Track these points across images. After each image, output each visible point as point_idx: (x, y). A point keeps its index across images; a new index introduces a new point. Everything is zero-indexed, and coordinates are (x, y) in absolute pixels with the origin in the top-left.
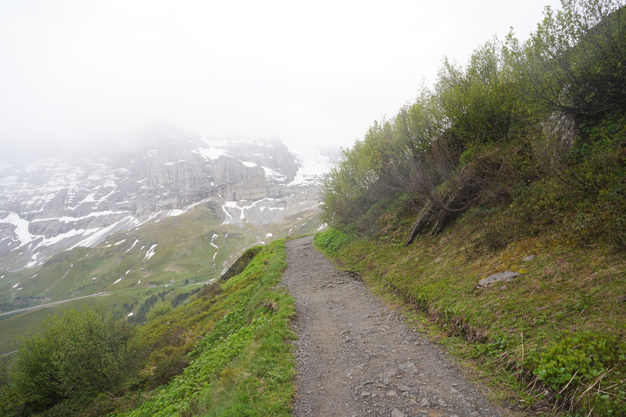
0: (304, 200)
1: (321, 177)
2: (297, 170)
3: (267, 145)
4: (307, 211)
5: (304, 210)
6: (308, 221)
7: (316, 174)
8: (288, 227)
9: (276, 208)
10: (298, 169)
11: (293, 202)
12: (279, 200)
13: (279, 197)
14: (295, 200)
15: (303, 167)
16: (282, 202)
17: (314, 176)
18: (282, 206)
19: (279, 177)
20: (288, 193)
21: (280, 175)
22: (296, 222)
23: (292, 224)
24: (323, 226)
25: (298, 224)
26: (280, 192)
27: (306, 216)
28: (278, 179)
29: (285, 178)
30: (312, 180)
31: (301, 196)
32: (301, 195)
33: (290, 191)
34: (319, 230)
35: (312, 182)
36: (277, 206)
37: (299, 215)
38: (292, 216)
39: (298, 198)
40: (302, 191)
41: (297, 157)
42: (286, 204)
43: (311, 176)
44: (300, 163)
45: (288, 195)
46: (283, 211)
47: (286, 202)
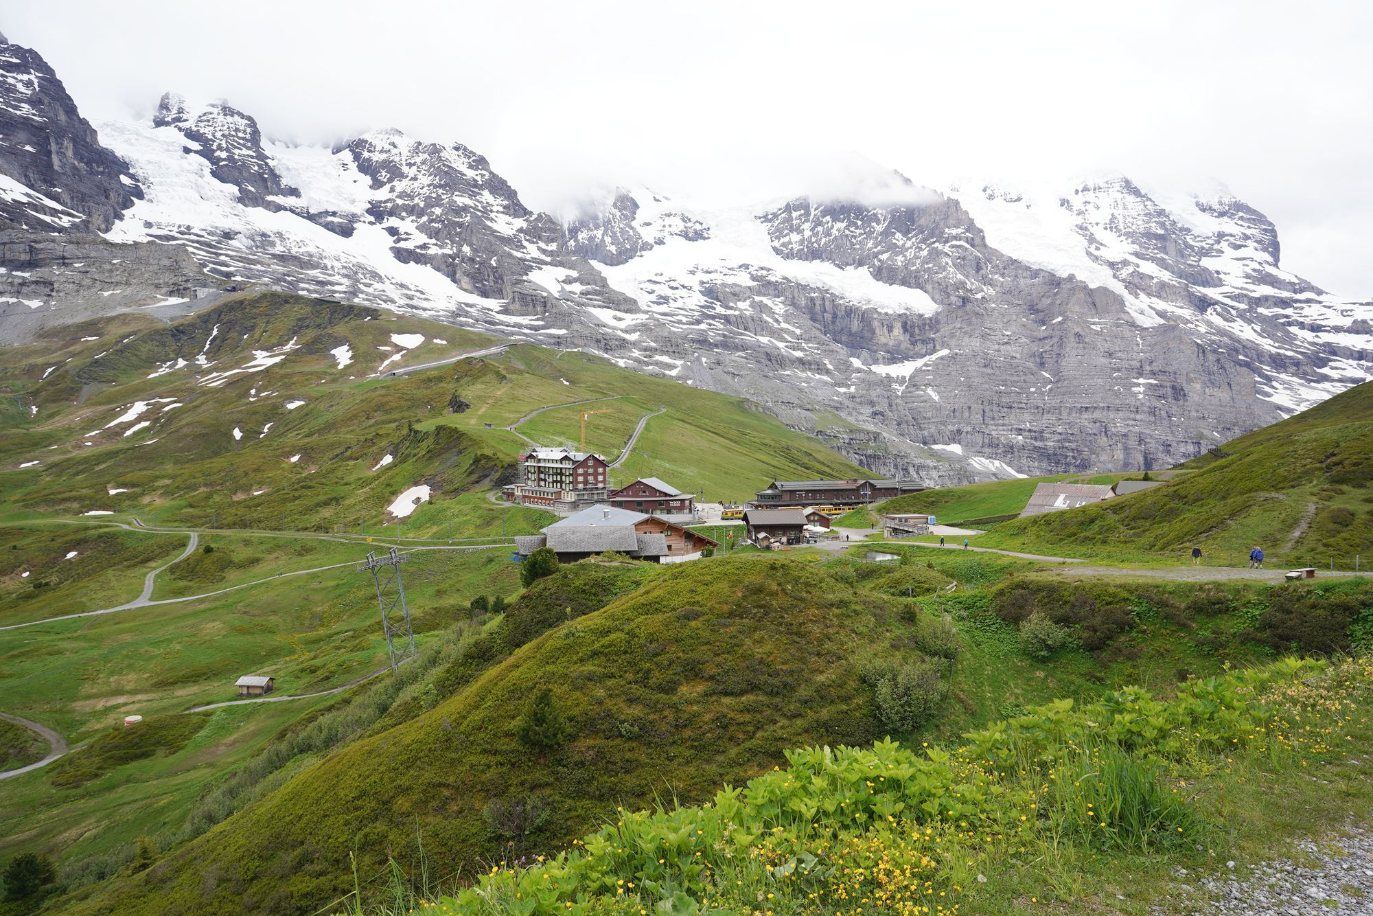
0: (117, 284)
1: (204, 233)
2: (127, 204)
3: (17, 108)
4: (123, 319)
5: (113, 314)
6: (119, 346)
7: (187, 223)
8: (40, 360)
9: (15, 300)
10: (133, 204)
11: (80, 285)
12: (27, 275)
13: (30, 265)
14: (87, 282)
15: (151, 201)
16: (36, 283)
17: (182, 229)
18: (35, 295)
19: (54, 212)
20: (64, 258)
21: (59, 207)
22: (75, 348)
23: (59, 353)
25: (81, 352)
26: (32, 250)
27: (115, 331)
28: (48, 219)
29: (77, 220)
30: (174, 238)
31: (111, 271)
32: (108, 267)
34: (150, 376)
36: (19, 292)
37: (91, 327)
38: (65, 328)
39: (96, 276)
40: (115, 257)
41: (134, 167)
42: (52, 291)
43: (171, 228)
44: (142, 187)
45: (64, 264)
46: (38, 310)
47: (51, 284)
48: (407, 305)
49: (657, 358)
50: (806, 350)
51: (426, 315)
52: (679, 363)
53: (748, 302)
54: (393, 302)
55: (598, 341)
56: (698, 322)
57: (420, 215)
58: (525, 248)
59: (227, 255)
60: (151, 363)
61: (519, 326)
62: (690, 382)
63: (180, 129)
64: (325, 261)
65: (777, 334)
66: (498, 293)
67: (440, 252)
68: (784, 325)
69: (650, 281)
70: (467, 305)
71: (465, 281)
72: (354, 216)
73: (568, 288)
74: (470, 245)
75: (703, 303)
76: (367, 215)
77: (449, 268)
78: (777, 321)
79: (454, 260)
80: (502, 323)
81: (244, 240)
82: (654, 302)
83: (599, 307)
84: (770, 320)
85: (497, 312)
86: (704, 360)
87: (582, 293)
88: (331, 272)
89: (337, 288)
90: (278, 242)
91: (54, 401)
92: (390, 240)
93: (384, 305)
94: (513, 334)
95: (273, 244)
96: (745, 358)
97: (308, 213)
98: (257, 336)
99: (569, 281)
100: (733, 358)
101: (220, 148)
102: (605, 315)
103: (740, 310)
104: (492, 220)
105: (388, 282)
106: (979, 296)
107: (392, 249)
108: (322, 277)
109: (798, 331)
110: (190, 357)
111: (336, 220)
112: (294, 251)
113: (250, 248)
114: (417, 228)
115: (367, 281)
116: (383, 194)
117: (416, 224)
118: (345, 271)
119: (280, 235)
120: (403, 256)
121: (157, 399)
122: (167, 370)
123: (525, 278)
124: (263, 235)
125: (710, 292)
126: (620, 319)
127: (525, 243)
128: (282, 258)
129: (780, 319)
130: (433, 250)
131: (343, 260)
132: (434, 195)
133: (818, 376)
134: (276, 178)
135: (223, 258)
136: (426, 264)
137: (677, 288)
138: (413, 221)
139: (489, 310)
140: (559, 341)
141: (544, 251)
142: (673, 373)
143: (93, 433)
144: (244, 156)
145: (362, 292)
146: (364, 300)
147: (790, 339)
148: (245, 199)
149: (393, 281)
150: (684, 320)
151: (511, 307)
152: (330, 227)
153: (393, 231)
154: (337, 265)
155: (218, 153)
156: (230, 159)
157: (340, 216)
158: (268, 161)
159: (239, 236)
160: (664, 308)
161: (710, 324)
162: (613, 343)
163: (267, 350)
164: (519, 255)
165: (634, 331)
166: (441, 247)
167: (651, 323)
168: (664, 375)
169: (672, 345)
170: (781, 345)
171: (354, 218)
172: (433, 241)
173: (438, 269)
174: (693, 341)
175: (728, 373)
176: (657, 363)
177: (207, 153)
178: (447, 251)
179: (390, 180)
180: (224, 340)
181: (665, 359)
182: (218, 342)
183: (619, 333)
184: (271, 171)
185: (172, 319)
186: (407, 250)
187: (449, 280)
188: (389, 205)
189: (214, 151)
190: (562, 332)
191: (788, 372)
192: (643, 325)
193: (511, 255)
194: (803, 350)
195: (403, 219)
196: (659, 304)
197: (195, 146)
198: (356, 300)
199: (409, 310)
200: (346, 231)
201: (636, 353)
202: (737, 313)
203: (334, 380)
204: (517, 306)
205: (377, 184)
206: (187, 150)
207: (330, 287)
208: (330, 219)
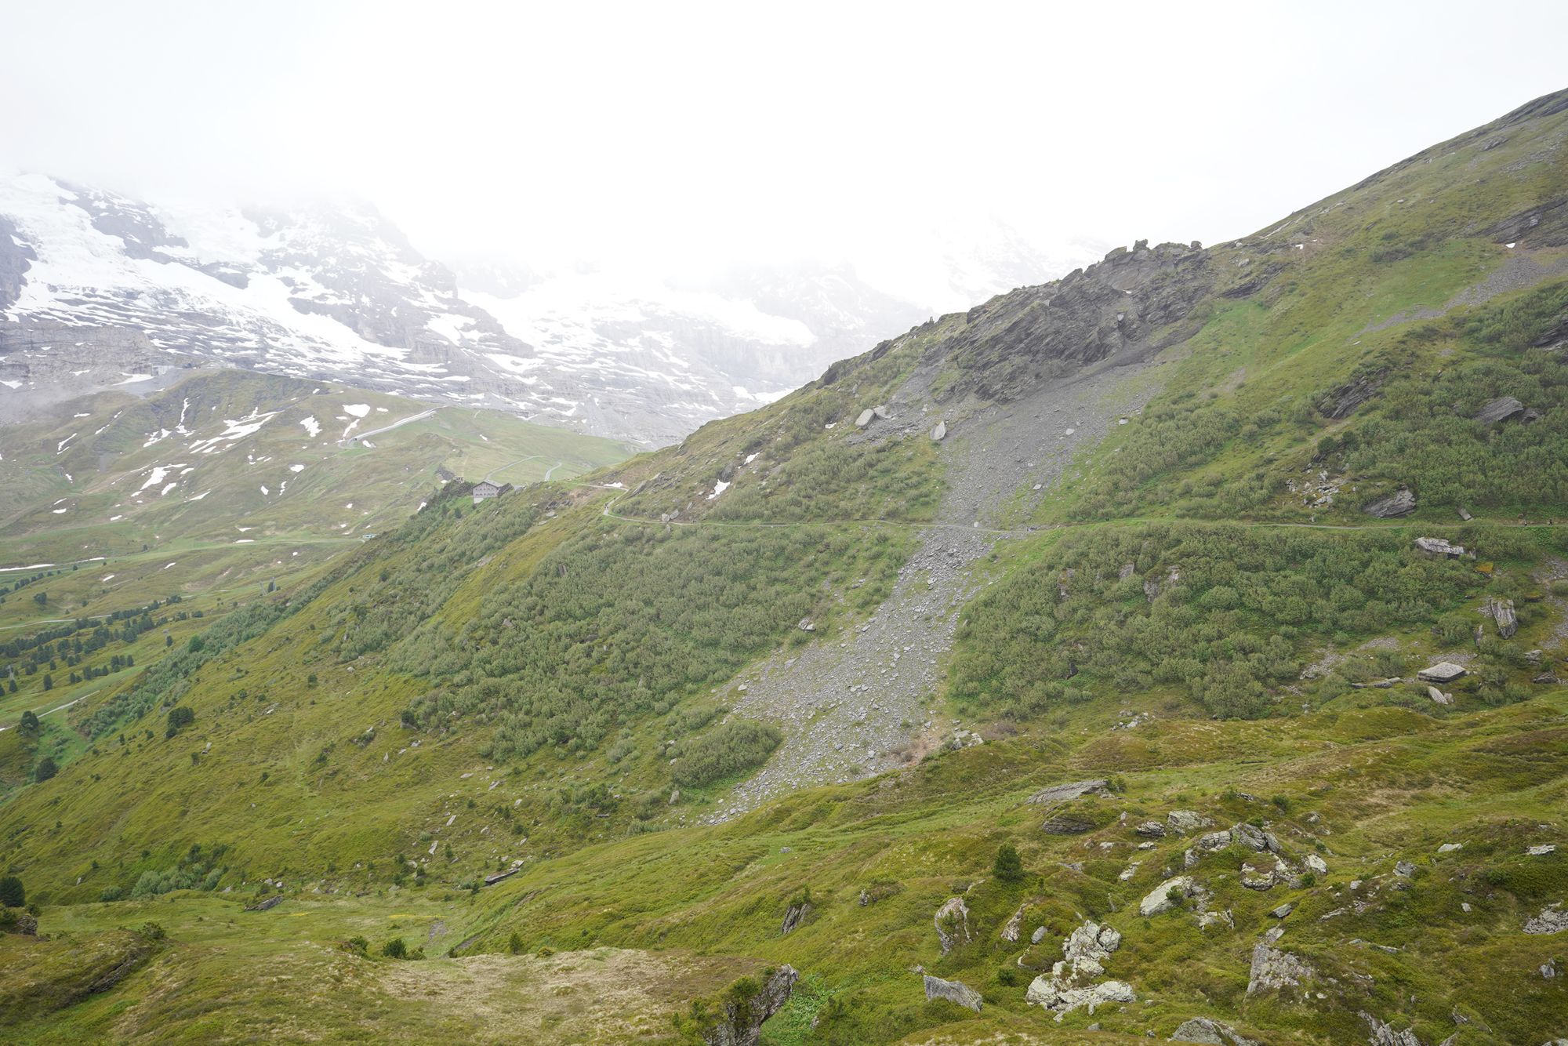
0: (85, 364)
1: (109, 295)
2: (26, 267)
4: (105, 396)
5: (92, 392)
6: (114, 423)
7: (91, 286)
8: (50, 436)
10: (29, 267)
11: (52, 367)
14: (57, 364)
15: (45, 261)
16: (13, 366)
17: (87, 292)
18: (13, 376)
20: (32, 343)
22: (73, 424)
23: (62, 429)
24: (158, 436)
25: (82, 428)
27: (102, 408)
30: (84, 303)
31: (77, 353)
32: (74, 349)
33: (36, 336)
34: (146, 445)
35: (82, 308)
37: (77, 405)
38: (55, 406)
39: (66, 358)
41: (20, 226)
42: (28, 372)
43: (75, 291)
44: (33, 247)
45: (32, 348)
46: (19, 390)
47: (27, 366)
48: (318, 359)
49: (554, 400)
50: (693, 383)
51: (338, 367)
52: (574, 403)
53: (638, 339)
54: (304, 356)
55: (499, 387)
56: (591, 361)
57: (314, 265)
58: (421, 296)
59: (137, 317)
60: (142, 435)
61: (424, 374)
62: (584, 421)
63: (51, 178)
64: (230, 317)
65: (667, 369)
66: (399, 342)
67: (339, 302)
68: (673, 360)
69: (543, 319)
70: (373, 355)
71: (367, 332)
72: (246, 265)
73: (467, 335)
74: (368, 295)
75: (595, 341)
76: (259, 264)
77: (350, 318)
78: (667, 356)
79: (354, 311)
80: (408, 372)
81: (148, 299)
82: (548, 342)
83: (498, 353)
84: (659, 355)
85: (401, 361)
86: (596, 400)
87: (480, 340)
88: (237, 328)
89: (247, 344)
90: (179, 298)
91: (81, 470)
92: (287, 291)
93: (295, 360)
94: (420, 382)
95: (175, 302)
96: (636, 395)
97: (199, 264)
98: (223, 408)
99: (467, 328)
100: (624, 396)
101: (97, 198)
102: (504, 361)
103: (631, 347)
104: (387, 269)
105: (293, 335)
106: (850, 327)
107: (290, 299)
108: (231, 334)
109: (686, 365)
110: (171, 427)
111: (229, 271)
112: (198, 307)
113: (155, 308)
114: (313, 278)
115: (273, 335)
116: (272, 243)
117: (311, 274)
118: (250, 326)
119: (180, 292)
120: (303, 307)
121: (170, 466)
122: (156, 440)
123: (425, 327)
124: (165, 293)
125: (602, 330)
126: (518, 364)
127: (422, 292)
128: (190, 316)
129: (669, 353)
130: (332, 301)
131: (246, 315)
132: (326, 244)
133: (704, 408)
134: (160, 227)
135: (134, 320)
136: (325, 314)
137: (569, 326)
138: (307, 271)
139: (394, 359)
140: (462, 388)
141: (441, 300)
142: (569, 413)
143: (137, 493)
144: (124, 205)
145: (272, 348)
146: (275, 355)
147: (677, 373)
148: (133, 251)
149: (299, 334)
150: (578, 359)
151: (414, 356)
152: (223, 278)
153: (289, 282)
154: (242, 320)
155: (96, 204)
156: (110, 209)
157: (233, 267)
158: (149, 209)
159: (142, 295)
160: (557, 348)
161: (602, 363)
162: (513, 388)
163: (236, 418)
164: (416, 304)
165: (532, 376)
166: (340, 298)
167: (547, 367)
168: (561, 416)
169: (567, 387)
170: (670, 379)
171: (246, 268)
172: (331, 291)
173: (338, 319)
174: (587, 381)
175: (618, 411)
176: (554, 405)
177: (84, 202)
178: (346, 302)
179: (279, 228)
180: (196, 412)
181: (561, 401)
182: (192, 414)
183: (518, 378)
184: (154, 220)
185: (147, 395)
186: (305, 301)
187: (350, 330)
188: (282, 255)
189: (92, 201)
190: (465, 379)
191: (676, 405)
192: (539, 369)
193: (410, 304)
194: (691, 383)
195: (297, 268)
196: (553, 343)
197: (70, 196)
198: (268, 356)
199: (320, 364)
200: (240, 282)
201: (535, 396)
202: (628, 350)
203: (313, 447)
204: (420, 354)
205: (265, 233)
206: (63, 201)
207: (239, 344)
208: (223, 270)
